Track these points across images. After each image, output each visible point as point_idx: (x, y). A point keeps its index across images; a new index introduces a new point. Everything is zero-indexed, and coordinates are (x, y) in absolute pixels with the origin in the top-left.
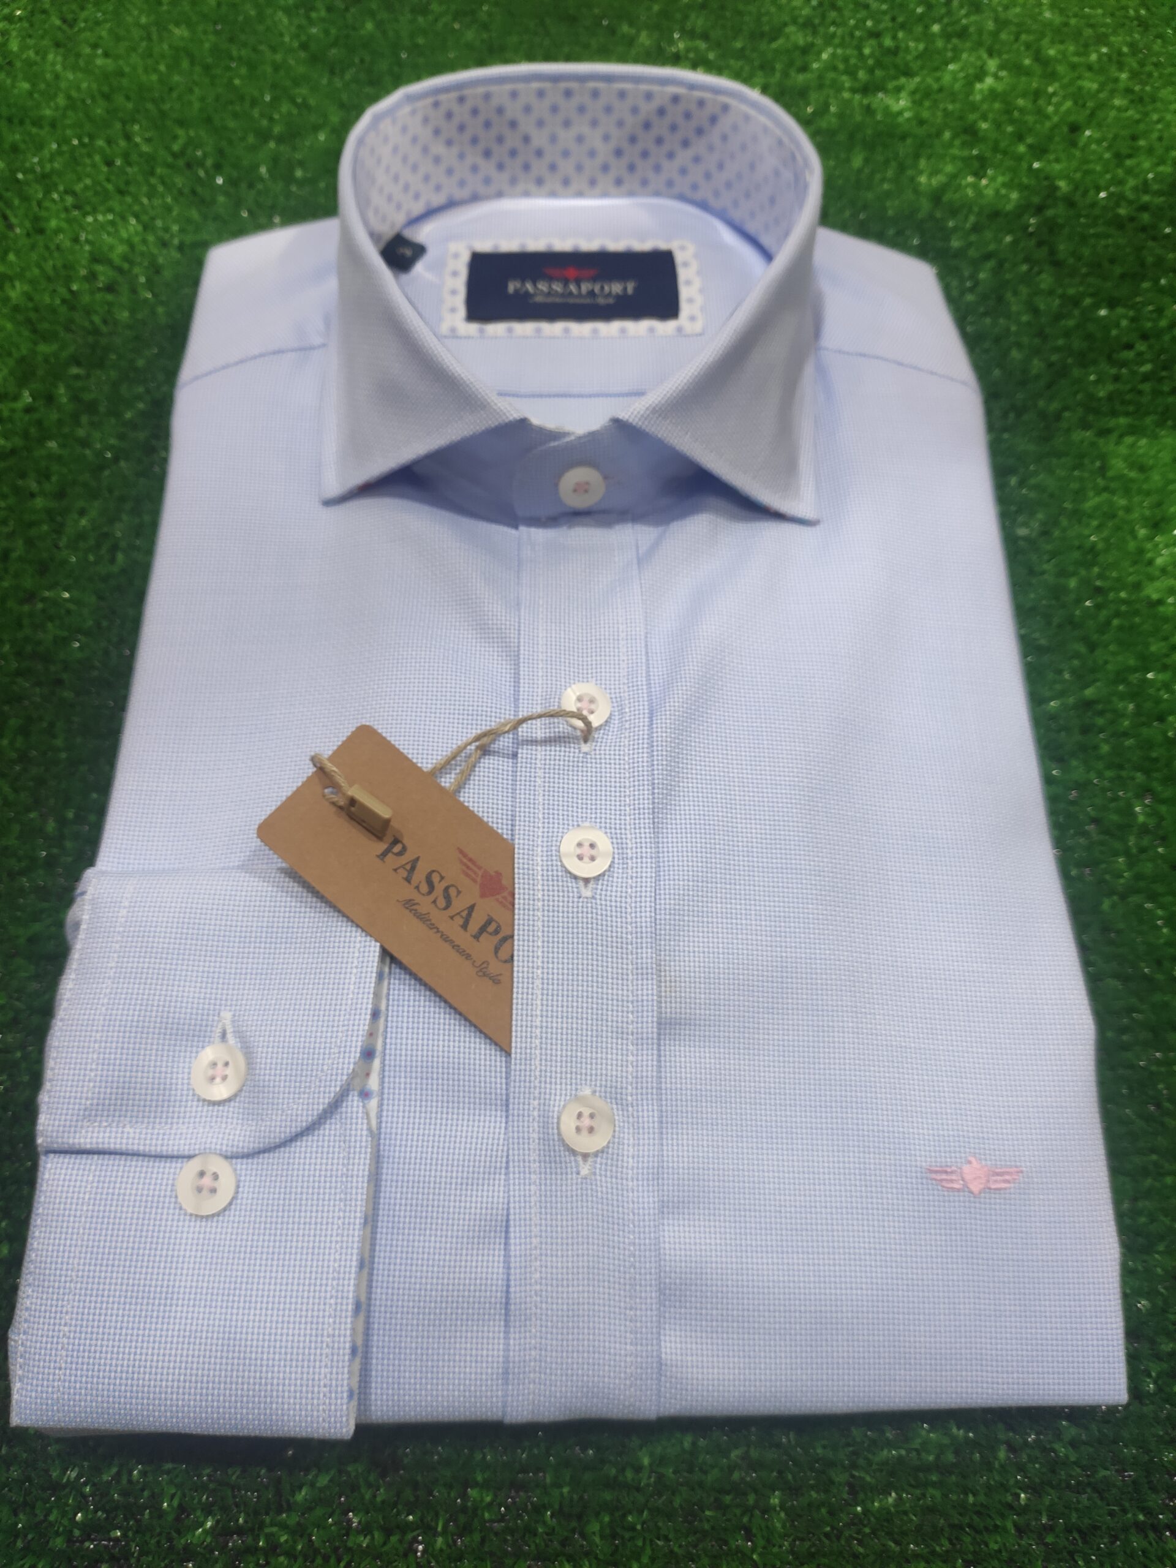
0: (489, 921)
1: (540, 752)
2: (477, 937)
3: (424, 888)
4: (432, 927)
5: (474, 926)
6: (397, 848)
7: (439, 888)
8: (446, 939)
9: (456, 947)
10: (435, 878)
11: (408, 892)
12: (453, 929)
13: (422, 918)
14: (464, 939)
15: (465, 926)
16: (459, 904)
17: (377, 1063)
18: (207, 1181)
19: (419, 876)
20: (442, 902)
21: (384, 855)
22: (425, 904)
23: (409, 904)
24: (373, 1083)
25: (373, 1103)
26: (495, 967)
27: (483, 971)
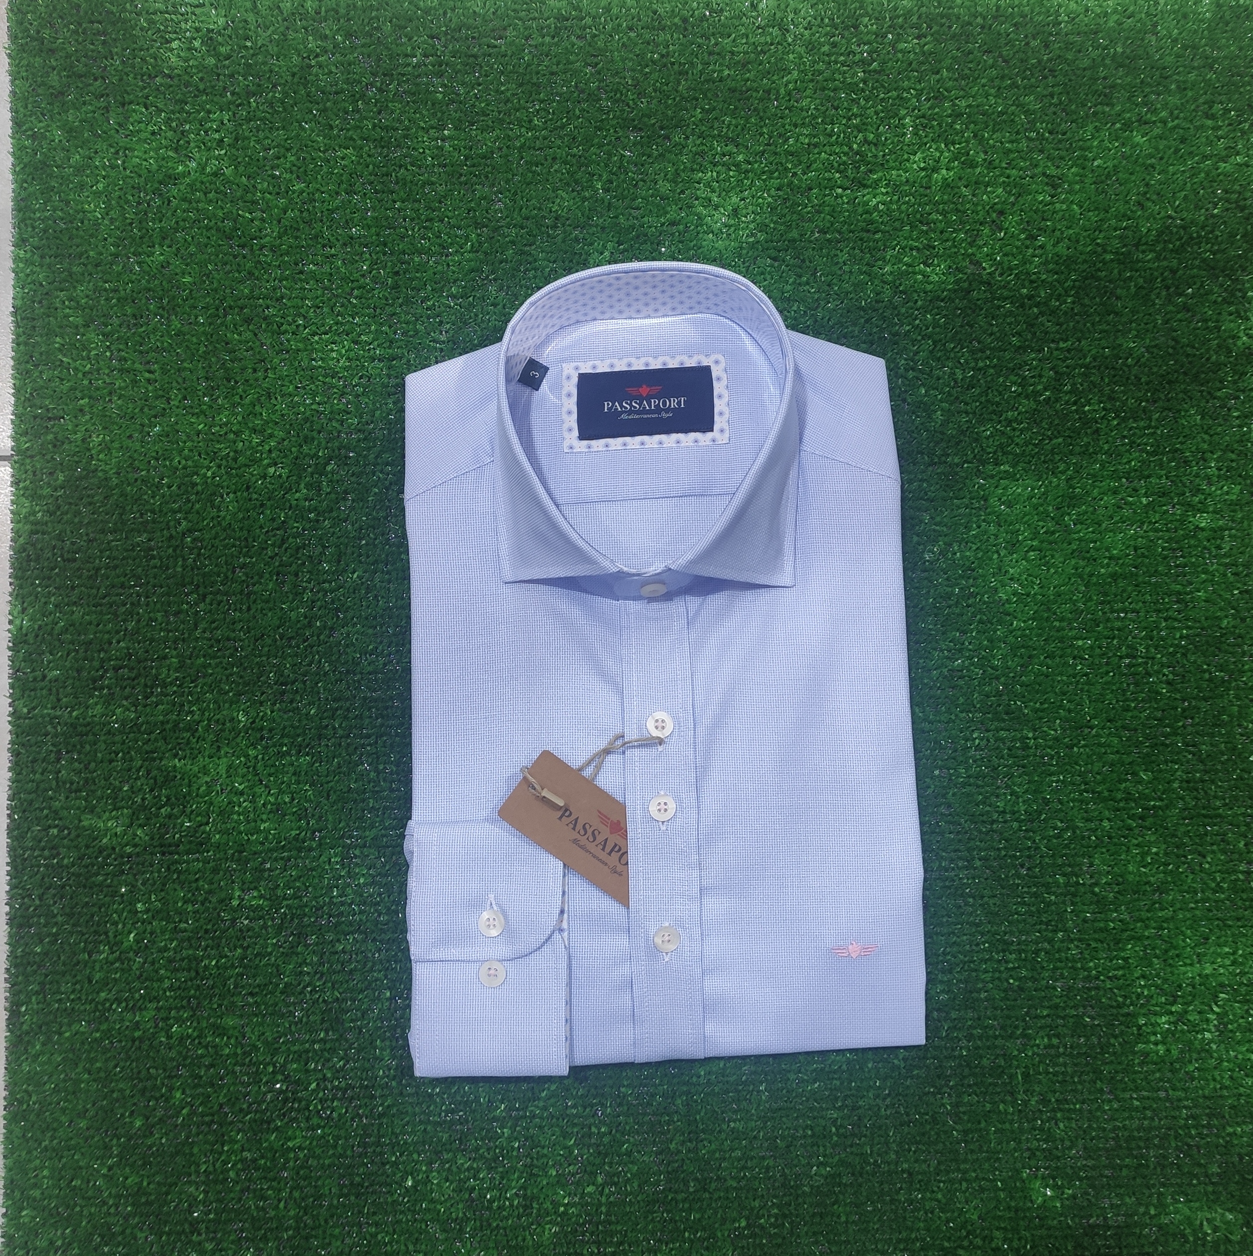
0: (616, 845)
1: (636, 752)
2: (610, 854)
3: (582, 832)
4: (587, 851)
5: (608, 849)
6: (567, 813)
7: (590, 832)
8: (594, 856)
9: (600, 860)
10: (587, 826)
11: (575, 835)
12: (598, 851)
13: (581, 847)
14: (603, 856)
15: (603, 849)
16: (600, 838)
17: (566, 915)
18: (492, 972)
19: (579, 826)
20: (591, 839)
21: (560, 818)
22: (583, 841)
23: (575, 841)
24: (565, 925)
25: (565, 934)
26: (620, 868)
27: (614, 871)
